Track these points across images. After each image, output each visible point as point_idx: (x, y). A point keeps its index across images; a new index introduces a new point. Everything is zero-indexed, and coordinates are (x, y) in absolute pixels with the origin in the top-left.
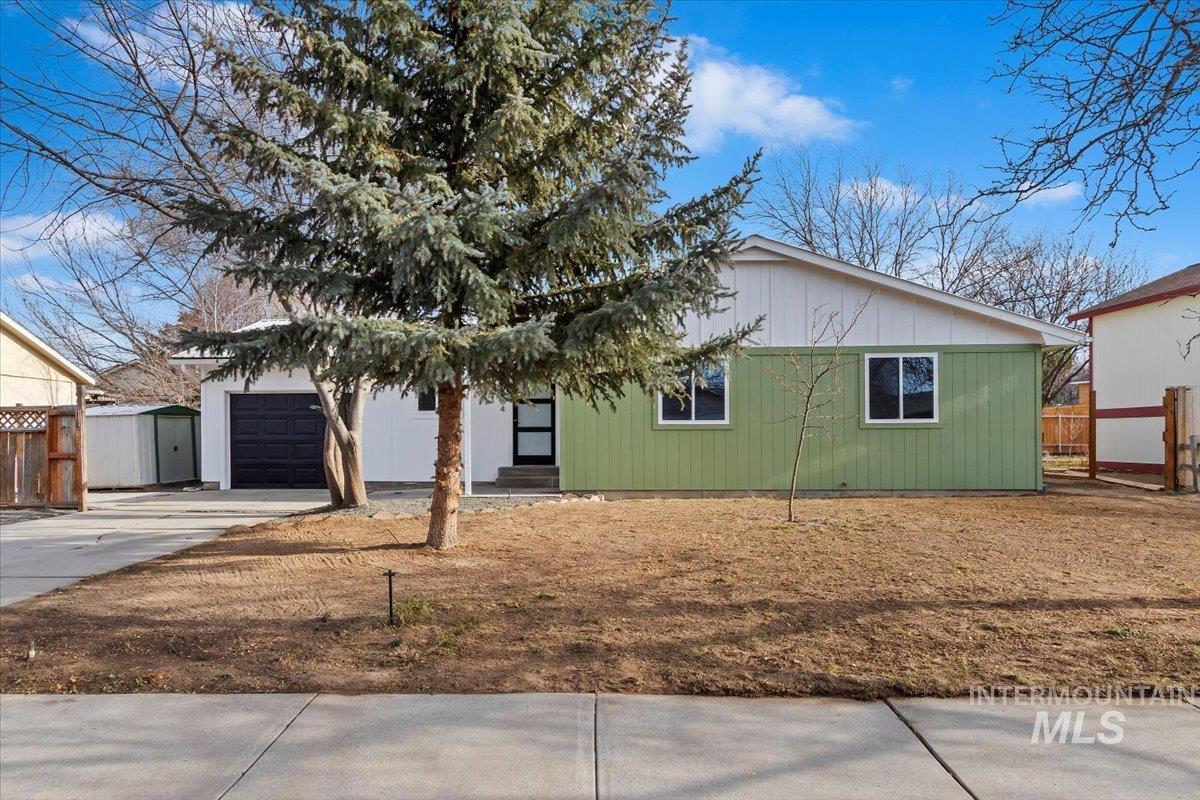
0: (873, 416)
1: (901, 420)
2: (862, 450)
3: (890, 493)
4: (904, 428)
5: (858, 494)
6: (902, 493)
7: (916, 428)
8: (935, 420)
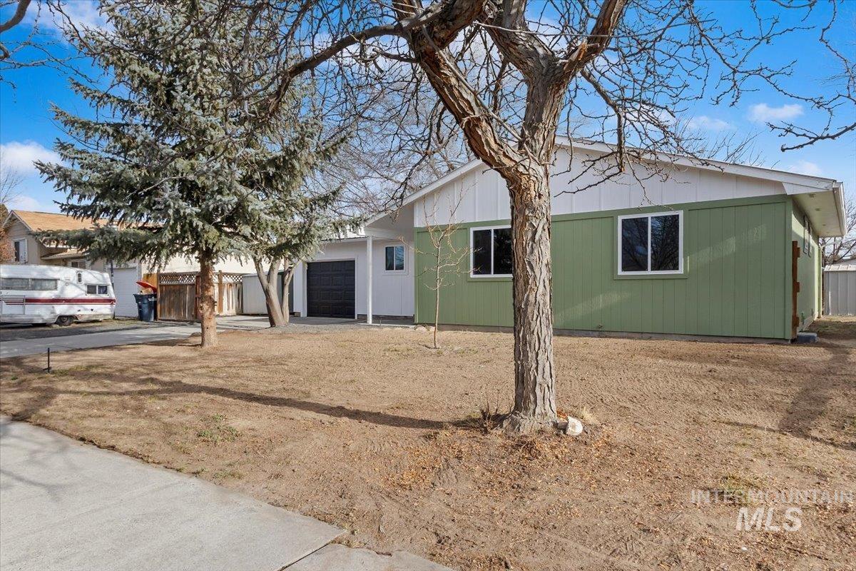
0: (624, 269)
1: (649, 272)
2: (615, 298)
3: (640, 335)
4: (652, 279)
5: (613, 334)
6: (650, 335)
7: (664, 279)
8: (681, 271)
